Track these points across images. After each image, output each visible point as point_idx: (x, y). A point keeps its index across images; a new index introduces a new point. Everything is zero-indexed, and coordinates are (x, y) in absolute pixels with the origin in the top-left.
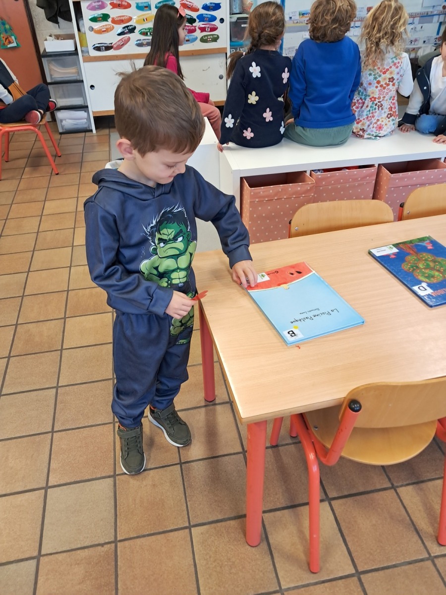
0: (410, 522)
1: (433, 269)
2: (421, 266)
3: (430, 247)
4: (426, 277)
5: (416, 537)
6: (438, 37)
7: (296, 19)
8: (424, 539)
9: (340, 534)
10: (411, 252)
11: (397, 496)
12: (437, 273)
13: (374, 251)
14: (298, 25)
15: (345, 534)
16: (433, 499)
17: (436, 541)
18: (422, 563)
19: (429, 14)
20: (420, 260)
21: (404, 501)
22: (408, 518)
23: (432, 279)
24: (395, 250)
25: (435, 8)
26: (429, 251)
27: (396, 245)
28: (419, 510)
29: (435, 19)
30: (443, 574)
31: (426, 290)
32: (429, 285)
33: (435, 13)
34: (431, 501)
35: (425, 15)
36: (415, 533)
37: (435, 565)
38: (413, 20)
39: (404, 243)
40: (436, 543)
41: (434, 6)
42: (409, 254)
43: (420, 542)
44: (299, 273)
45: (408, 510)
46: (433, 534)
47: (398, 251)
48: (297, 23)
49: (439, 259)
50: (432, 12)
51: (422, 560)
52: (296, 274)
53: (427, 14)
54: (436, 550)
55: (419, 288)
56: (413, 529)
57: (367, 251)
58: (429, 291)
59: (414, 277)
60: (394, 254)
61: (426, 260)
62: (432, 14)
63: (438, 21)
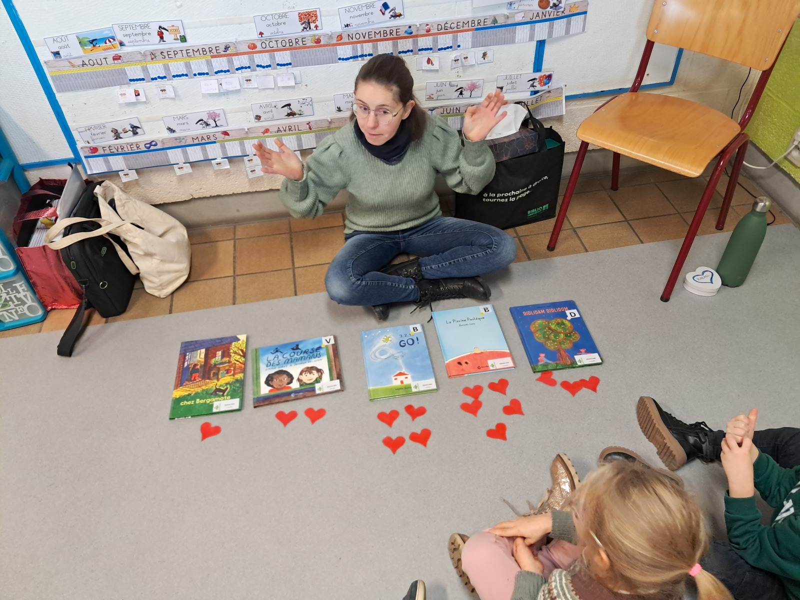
6: (537, 75)
19: (501, 21)
25: (513, 6)
29: (522, 33)
33: (519, 18)
35: (489, 23)
38: (455, 39)
53: (495, 21)
62: (509, 22)
63: (531, 38)
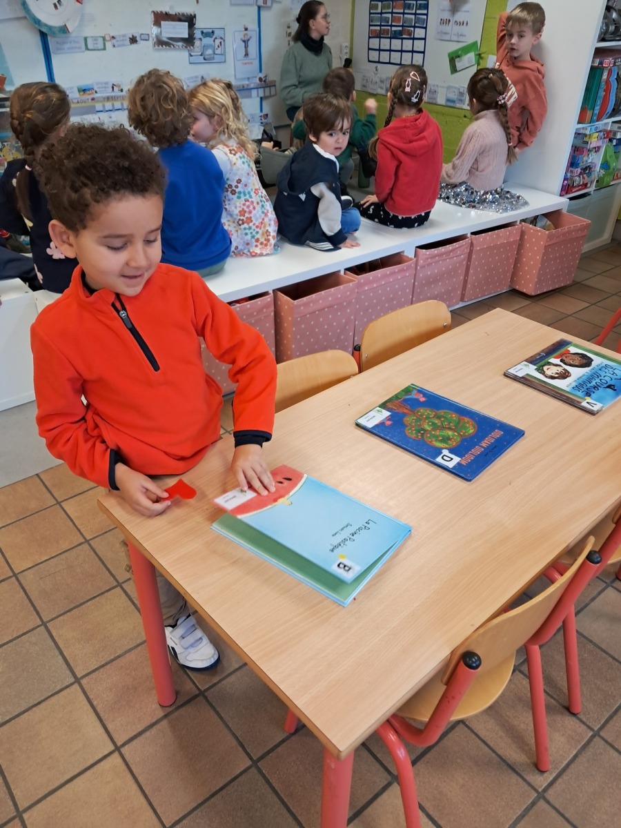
0: (498, 759)
1: (442, 428)
2: (427, 427)
3: (422, 399)
4: (441, 441)
5: (514, 776)
6: (262, 114)
7: (75, 97)
8: (522, 773)
9: (430, 823)
10: (405, 411)
11: (469, 731)
12: (450, 433)
13: (362, 421)
14: (79, 105)
15: (436, 819)
16: (508, 713)
17: (535, 769)
18: (535, 808)
19: (246, 87)
20: (420, 419)
21: (479, 733)
22: (494, 755)
23: (450, 442)
24: (386, 414)
25: (250, 80)
26: (422, 404)
27: (384, 406)
28: (501, 737)
29: (254, 92)
30: (561, 810)
31: (452, 459)
32: (451, 451)
33: (252, 86)
34: (507, 718)
35: (241, 88)
36: (510, 771)
37: (548, 802)
39: (390, 400)
40: (537, 771)
41: (248, 78)
42: (405, 415)
43: (520, 780)
44: (289, 479)
45: (489, 742)
46: (529, 761)
47: (389, 413)
48: (78, 102)
49: (441, 412)
50: (248, 85)
51: (533, 804)
52: (286, 483)
53: (243, 87)
54: (541, 781)
55: (442, 458)
56: (505, 767)
57: (353, 422)
58: (456, 459)
59: (428, 445)
60: (388, 419)
61: (428, 418)
62: (249, 87)
63: (258, 96)
